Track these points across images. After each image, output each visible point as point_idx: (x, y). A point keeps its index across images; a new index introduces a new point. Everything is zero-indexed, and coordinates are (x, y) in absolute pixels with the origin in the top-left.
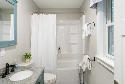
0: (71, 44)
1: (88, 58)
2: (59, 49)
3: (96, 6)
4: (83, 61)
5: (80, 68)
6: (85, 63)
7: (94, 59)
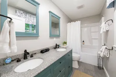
0: (92, 39)
1: (106, 48)
2: (83, 42)
3: (114, 5)
4: (101, 50)
5: (99, 55)
6: (103, 51)
7: (112, 48)
